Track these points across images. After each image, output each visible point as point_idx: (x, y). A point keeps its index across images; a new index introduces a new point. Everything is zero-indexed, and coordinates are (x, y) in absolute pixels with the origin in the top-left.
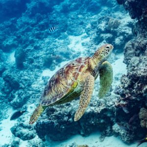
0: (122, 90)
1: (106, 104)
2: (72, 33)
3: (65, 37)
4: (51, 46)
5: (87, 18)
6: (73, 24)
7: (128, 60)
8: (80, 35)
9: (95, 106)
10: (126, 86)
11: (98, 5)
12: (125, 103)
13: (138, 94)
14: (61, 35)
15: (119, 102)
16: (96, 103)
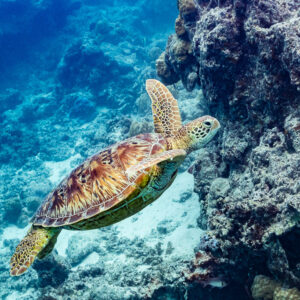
0: (216, 241)
1: (162, 278)
2: (49, 156)
3: (37, 165)
4: (14, 182)
5: (71, 129)
6: (49, 140)
7: (203, 185)
8: (67, 158)
9: (138, 284)
10: (225, 232)
11: (92, 104)
12: (205, 272)
13: (254, 247)
14: (27, 161)
15: (192, 270)
16: (140, 277)
